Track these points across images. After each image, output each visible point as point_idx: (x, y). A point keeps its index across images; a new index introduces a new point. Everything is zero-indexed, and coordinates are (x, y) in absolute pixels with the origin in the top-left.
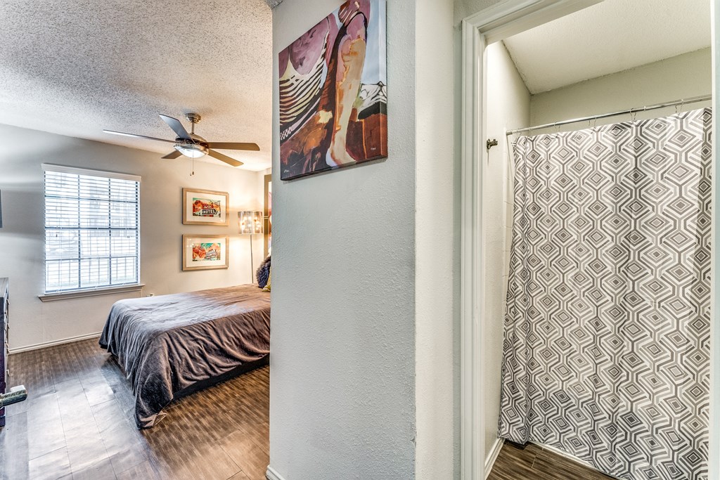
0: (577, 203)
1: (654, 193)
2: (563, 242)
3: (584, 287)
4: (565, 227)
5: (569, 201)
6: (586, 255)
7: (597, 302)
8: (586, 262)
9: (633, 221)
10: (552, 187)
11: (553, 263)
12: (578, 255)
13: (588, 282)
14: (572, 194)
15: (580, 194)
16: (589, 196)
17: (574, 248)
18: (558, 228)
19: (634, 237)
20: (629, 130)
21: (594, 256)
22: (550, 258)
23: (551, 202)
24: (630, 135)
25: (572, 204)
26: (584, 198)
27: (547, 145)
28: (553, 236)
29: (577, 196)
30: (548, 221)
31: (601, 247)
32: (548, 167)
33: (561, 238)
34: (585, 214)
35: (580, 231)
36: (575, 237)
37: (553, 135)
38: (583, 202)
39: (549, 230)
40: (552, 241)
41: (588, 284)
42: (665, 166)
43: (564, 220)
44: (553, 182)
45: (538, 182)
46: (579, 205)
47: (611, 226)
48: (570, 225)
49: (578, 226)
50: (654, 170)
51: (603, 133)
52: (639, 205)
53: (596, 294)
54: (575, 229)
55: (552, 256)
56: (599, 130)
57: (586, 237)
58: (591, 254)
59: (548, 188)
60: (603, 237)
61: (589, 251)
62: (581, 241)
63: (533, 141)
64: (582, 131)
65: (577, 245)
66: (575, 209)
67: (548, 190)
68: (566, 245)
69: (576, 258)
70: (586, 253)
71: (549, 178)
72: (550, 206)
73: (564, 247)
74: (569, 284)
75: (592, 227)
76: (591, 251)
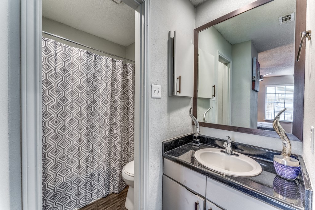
0: (71, 83)
1: (99, 84)
2: (64, 103)
3: (74, 125)
4: (65, 96)
5: (67, 82)
6: (75, 110)
7: (80, 131)
8: (75, 113)
9: (93, 95)
10: (58, 72)
11: (59, 115)
12: (71, 110)
13: (76, 122)
14: (68, 79)
15: (72, 79)
16: (76, 81)
17: (69, 106)
18: (62, 96)
19: (93, 101)
20: (92, 56)
21: (79, 110)
22: (57, 112)
23: (58, 81)
24: (92, 58)
25: (68, 84)
26: (74, 81)
27: (55, 47)
28: (59, 100)
29: (71, 80)
30: (56, 91)
31: (82, 105)
32: (56, 60)
33: (63, 101)
34: (75, 90)
35: (72, 98)
36: (70, 101)
37: (59, 43)
38: (73, 83)
39: (57, 96)
40: (59, 103)
41: (76, 124)
42: (102, 75)
43: (64, 91)
44: (58, 70)
45: (49, 68)
46: (72, 85)
47: (86, 96)
48: (67, 94)
49: (72, 96)
50: (99, 75)
51: (83, 53)
52: (94, 88)
53: (80, 127)
54: (70, 97)
55: (58, 111)
56: (81, 51)
57: (75, 101)
58: (77, 109)
59: (56, 72)
60: (82, 101)
61: (76, 107)
62: (72, 103)
63: (46, 41)
64: (73, 48)
65: (71, 105)
66: (70, 86)
67: (56, 73)
68: (65, 105)
69: (70, 111)
70: (75, 109)
71: (57, 66)
72: (57, 83)
73: (64, 106)
74: (67, 125)
75: (78, 96)
76: (77, 108)
